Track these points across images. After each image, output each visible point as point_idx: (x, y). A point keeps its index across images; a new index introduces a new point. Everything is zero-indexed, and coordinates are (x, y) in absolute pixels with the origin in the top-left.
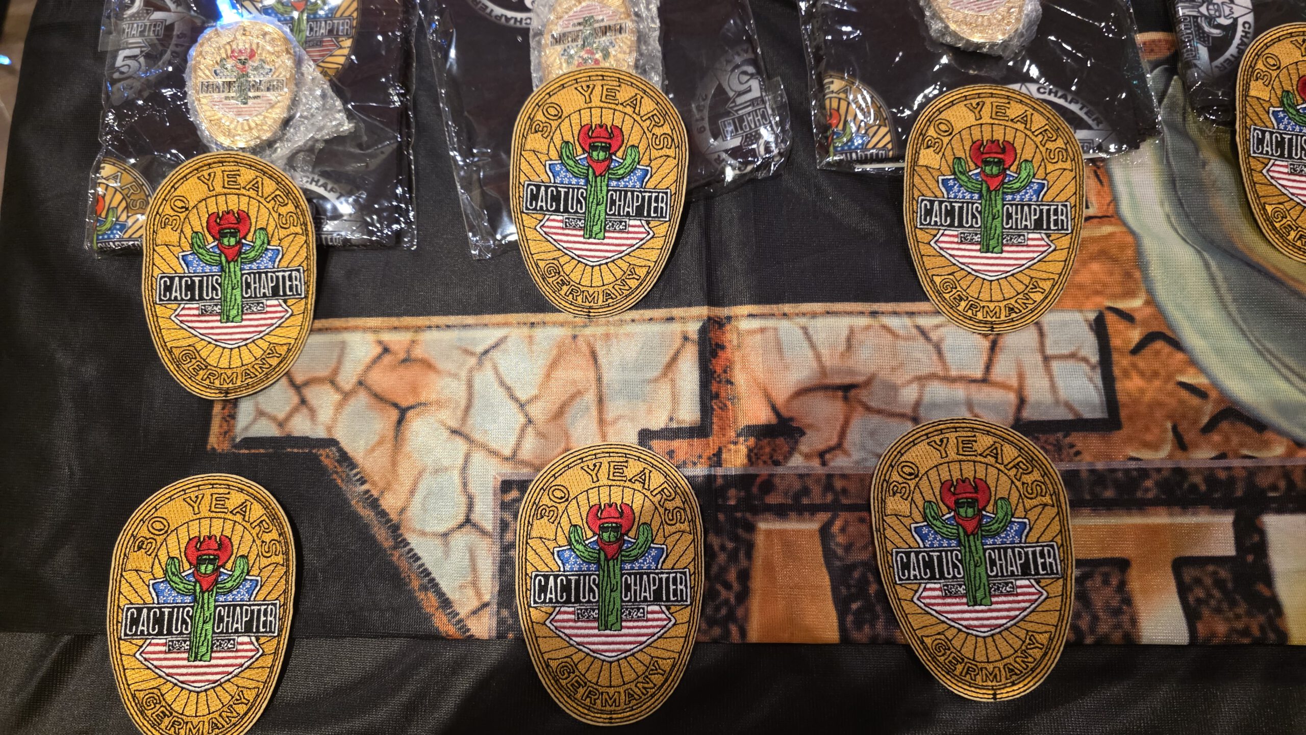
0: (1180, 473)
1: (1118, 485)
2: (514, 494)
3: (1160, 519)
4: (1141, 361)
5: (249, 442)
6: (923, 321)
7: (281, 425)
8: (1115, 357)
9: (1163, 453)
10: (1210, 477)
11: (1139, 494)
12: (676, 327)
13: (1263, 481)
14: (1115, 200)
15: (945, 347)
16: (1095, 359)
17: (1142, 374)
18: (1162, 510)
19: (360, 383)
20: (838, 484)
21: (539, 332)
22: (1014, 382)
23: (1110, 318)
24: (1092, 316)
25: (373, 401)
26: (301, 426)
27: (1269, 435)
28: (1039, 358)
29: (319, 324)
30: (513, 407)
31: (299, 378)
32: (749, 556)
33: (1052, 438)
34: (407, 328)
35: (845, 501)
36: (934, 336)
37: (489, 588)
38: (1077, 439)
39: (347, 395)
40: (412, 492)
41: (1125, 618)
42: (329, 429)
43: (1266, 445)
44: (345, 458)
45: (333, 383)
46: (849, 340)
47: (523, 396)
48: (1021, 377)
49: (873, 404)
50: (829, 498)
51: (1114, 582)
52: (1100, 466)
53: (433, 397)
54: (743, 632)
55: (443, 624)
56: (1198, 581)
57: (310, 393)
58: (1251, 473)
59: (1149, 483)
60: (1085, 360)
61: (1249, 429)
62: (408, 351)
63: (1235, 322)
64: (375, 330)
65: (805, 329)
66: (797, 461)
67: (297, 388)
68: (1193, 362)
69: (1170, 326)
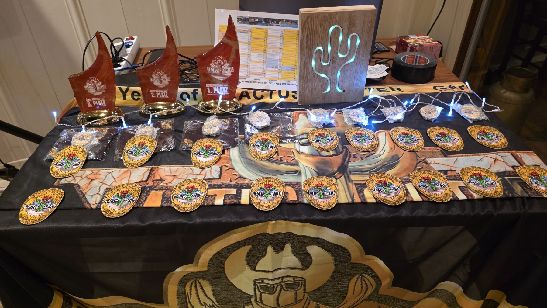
0: (230, 184)
1: (218, 186)
2: (108, 190)
3: (225, 189)
4: (227, 171)
5: (61, 184)
6: (191, 167)
7: (69, 182)
8: (223, 171)
9: (227, 182)
10: (235, 185)
11: (222, 187)
12: (147, 169)
13: (243, 185)
14: (229, 154)
15: (194, 170)
16: (219, 171)
17: (227, 173)
18: (225, 188)
19: (86, 177)
20: (168, 187)
21: (122, 170)
22: (205, 174)
23: (223, 167)
24: (220, 166)
25: (87, 179)
26: (73, 182)
27: (245, 179)
28: (210, 171)
29: (82, 170)
30: (113, 178)
31: (75, 176)
32: (148, 195)
33: (209, 181)
34: (98, 170)
35: (169, 189)
36: (192, 169)
37: (98, 201)
38: (212, 180)
39: (83, 178)
40: (89, 190)
41: (213, 201)
42: (78, 182)
43: (245, 181)
44: (79, 186)
45: (81, 177)
46: (177, 169)
47: (115, 177)
48: (206, 173)
49: (179, 177)
50: (166, 189)
51: (213, 197)
52: (216, 183)
53: (99, 178)
54: (143, 205)
55: (87, 206)
56: (228, 197)
57: (76, 178)
58: (242, 184)
59: (224, 185)
60: (218, 171)
61: (243, 179)
62: (97, 173)
63: (245, 166)
64: (92, 170)
65: (170, 169)
66: (162, 184)
67: (74, 177)
68: (236, 171)
69: (233, 167)
